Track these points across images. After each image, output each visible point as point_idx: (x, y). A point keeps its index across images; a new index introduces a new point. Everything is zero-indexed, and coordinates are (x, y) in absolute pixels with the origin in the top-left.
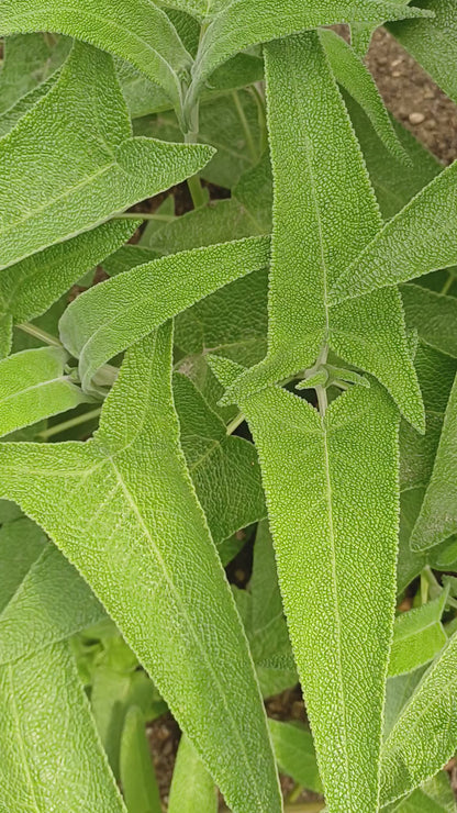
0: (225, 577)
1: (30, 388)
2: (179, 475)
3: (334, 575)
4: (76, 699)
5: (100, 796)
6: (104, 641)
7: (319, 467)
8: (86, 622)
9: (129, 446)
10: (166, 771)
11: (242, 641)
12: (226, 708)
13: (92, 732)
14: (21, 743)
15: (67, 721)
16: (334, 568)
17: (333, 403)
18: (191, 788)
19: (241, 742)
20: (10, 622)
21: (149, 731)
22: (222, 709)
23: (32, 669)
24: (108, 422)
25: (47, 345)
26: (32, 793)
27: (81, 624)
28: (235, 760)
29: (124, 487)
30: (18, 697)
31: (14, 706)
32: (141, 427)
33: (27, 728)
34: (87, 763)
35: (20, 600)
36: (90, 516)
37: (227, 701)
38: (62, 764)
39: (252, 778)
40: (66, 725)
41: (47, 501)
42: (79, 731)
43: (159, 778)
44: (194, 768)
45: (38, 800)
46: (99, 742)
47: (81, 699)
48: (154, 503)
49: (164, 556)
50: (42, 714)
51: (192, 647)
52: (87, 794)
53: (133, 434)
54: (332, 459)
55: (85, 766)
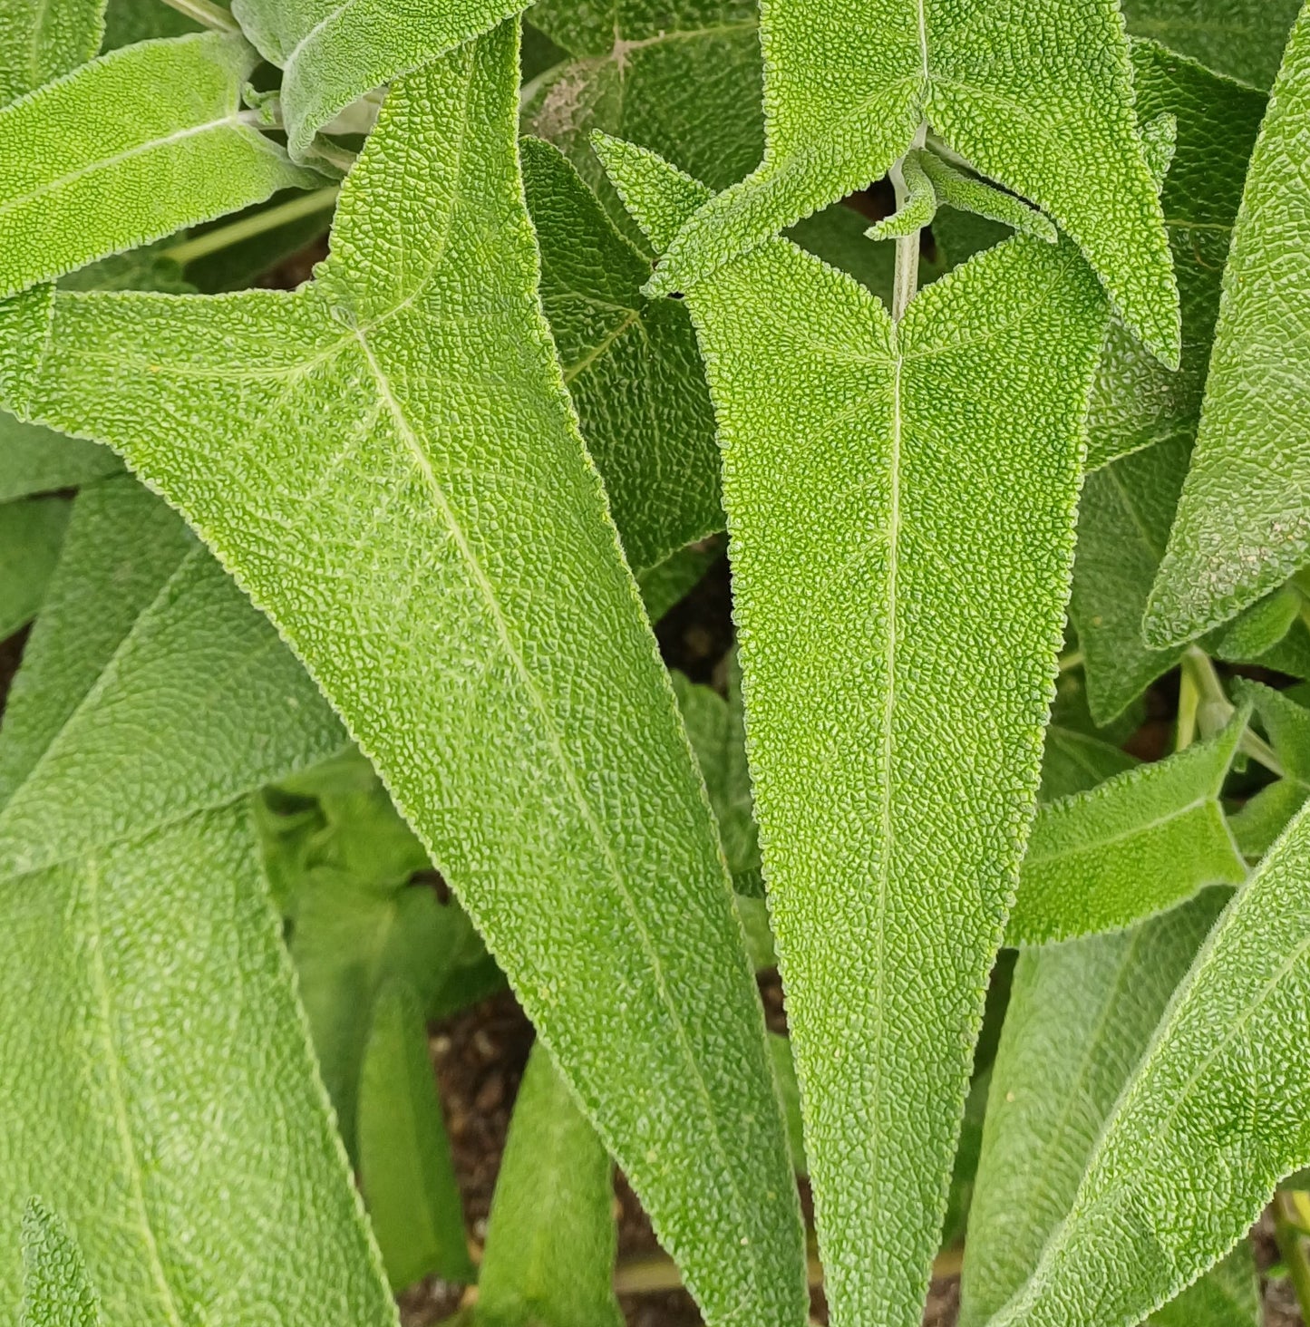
0: (656, 653)
1: (149, 144)
2: (536, 383)
3: (886, 729)
4: (259, 959)
5: (311, 1211)
6: (326, 804)
7: (872, 459)
8: (277, 766)
9: (406, 304)
10: (483, 1153)
11: (702, 818)
12: (661, 991)
13: (299, 1048)
14: (112, 1062)
15: (235, 1015)
16: (887, 714)
17: (928, 289)
18: (549, 1201)
19: (698, 1082)
20: (79, 757)
21: (442, 1045)
22: (649, 993)
23: (150, 873)
24: (354, 240)
25: (198, 27)
26: (138, 1191)
27: (266, 769)
28: (683, 1126)
29: (395, 410)
30: (108, 942)
31: (98, 965)
32: (438, 254)
33: (130, 1026)
34: (281, 1125)
35: (106, 701)
36: (304, 486)
37: (666, 972)
38: (218, 1124)
39: (726, 1175)
40: (232, 1025)
41: (194, 446)
42: (265, 1044)
43: (461, 1169)
44: (557, 1147)
45: (152, 1213)
46: (316, 1074)
47: (274, 959)
48: (474, 456)
49: (500, 595)
50: (172, 991)
51: (573, 833)
52: (278, 1204)
53: (419, 273)
54: (910, 439)
55: (275, 1131)
